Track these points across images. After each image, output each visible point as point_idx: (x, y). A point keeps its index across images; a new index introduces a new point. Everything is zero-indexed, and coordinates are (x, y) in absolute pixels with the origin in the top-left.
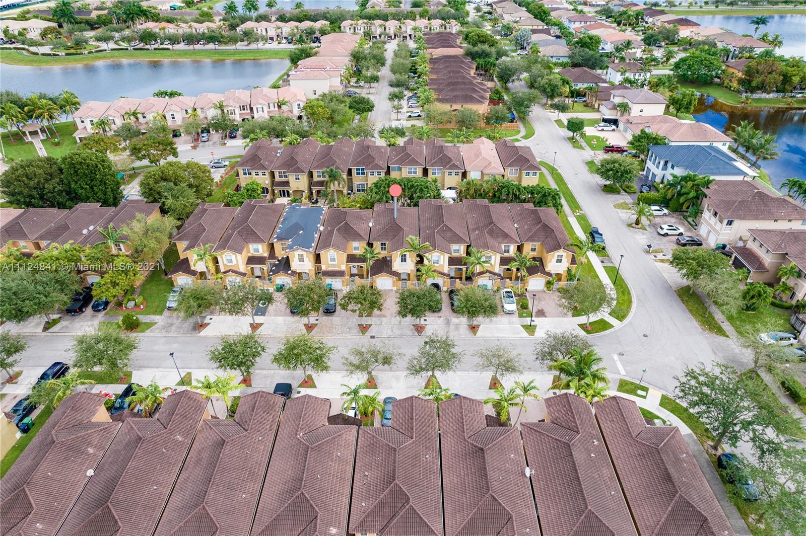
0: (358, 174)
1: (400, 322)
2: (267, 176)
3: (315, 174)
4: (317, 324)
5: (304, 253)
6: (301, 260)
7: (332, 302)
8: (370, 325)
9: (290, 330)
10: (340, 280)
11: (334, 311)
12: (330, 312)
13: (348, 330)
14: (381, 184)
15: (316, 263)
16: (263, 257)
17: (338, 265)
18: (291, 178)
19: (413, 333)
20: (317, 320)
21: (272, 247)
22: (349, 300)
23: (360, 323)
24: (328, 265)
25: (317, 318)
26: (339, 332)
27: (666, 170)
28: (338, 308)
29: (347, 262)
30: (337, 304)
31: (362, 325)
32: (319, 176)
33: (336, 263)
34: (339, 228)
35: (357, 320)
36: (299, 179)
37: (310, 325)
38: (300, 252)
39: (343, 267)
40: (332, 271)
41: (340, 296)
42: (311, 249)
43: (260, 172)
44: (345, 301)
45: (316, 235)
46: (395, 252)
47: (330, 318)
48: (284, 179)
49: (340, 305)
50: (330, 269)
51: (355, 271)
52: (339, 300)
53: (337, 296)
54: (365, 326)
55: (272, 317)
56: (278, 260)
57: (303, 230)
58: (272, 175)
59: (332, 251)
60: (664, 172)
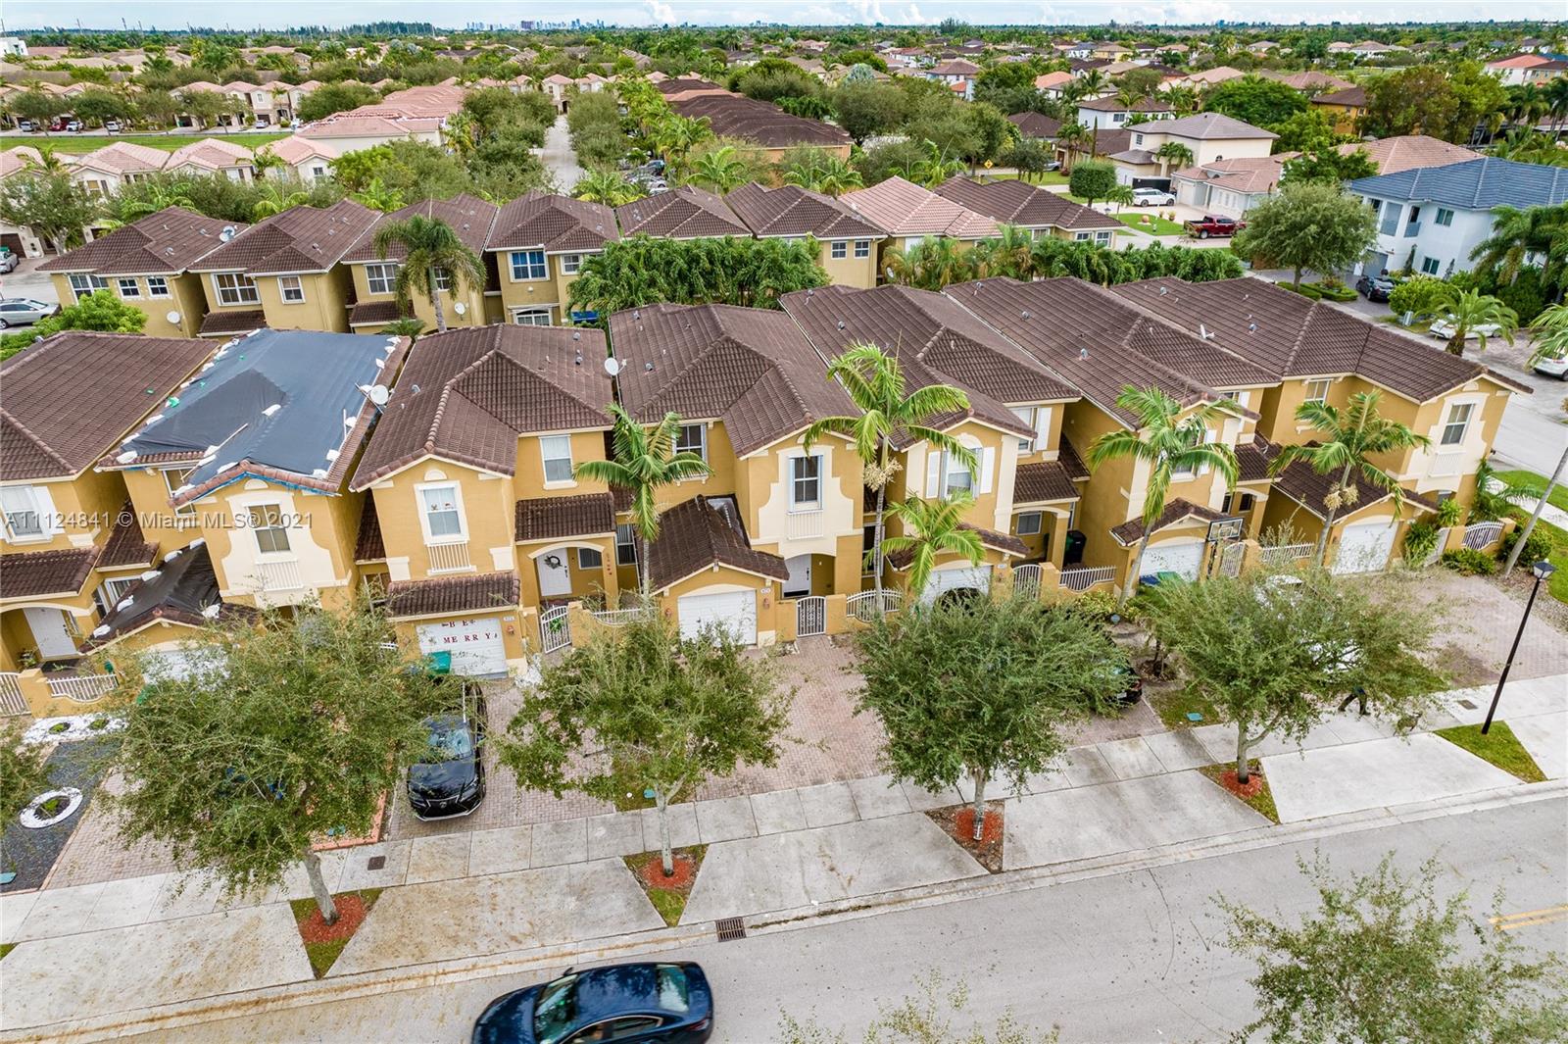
0: (520, 273)
1: (855, 805)
2: (174, 293)
3: (361, 280)
4: (375, 894)
5: (284, 500)
6: (273, 538)
7: (459, 743)
8: (698, 852)
9: (194, 967)
10: (492, 626)
11: (479, 796)
12: (454, 808)
13: (572, 903)
14: (618, 260)
15: (359, 553)
16: (67, 554)
17: (477, 550)
18: (270, 296)
19: (957, 864)
20: (376, 863)
21: (113, 493)
22: (563, 719)
23: (635, 849)
24: (423, 556)
25: (377, 850)
26: (519, 927)
27: (1416, 235)
28: (501, 779)
29: (521, 534)
30: (491, 758)
31: (653, 857)
32: (377, 286)
33: (463, 537)
34: (467, 381)
35: (612, 828)
36: (298, 294)
37: (327, 909)
38: (257, 494)
39: (504, 559)
40: (447, 586)
41: (503, 706)
42: (321, 474)
43: (143, 280)
44: (542, 728)
45: (351, 422)
46: (762, 451)
47: (455, 838)
48: (241, 305)
49: (513, 757)
50: (435, 573)
51: (557, 582)
52: (497, 726)
53: (481, 707)
54: (668, 863)
55: (90, 890)
56: (162, 566)
57: (281, 398)
58: (193, 286)
59: (434, 473)
60: (1412, 240)
